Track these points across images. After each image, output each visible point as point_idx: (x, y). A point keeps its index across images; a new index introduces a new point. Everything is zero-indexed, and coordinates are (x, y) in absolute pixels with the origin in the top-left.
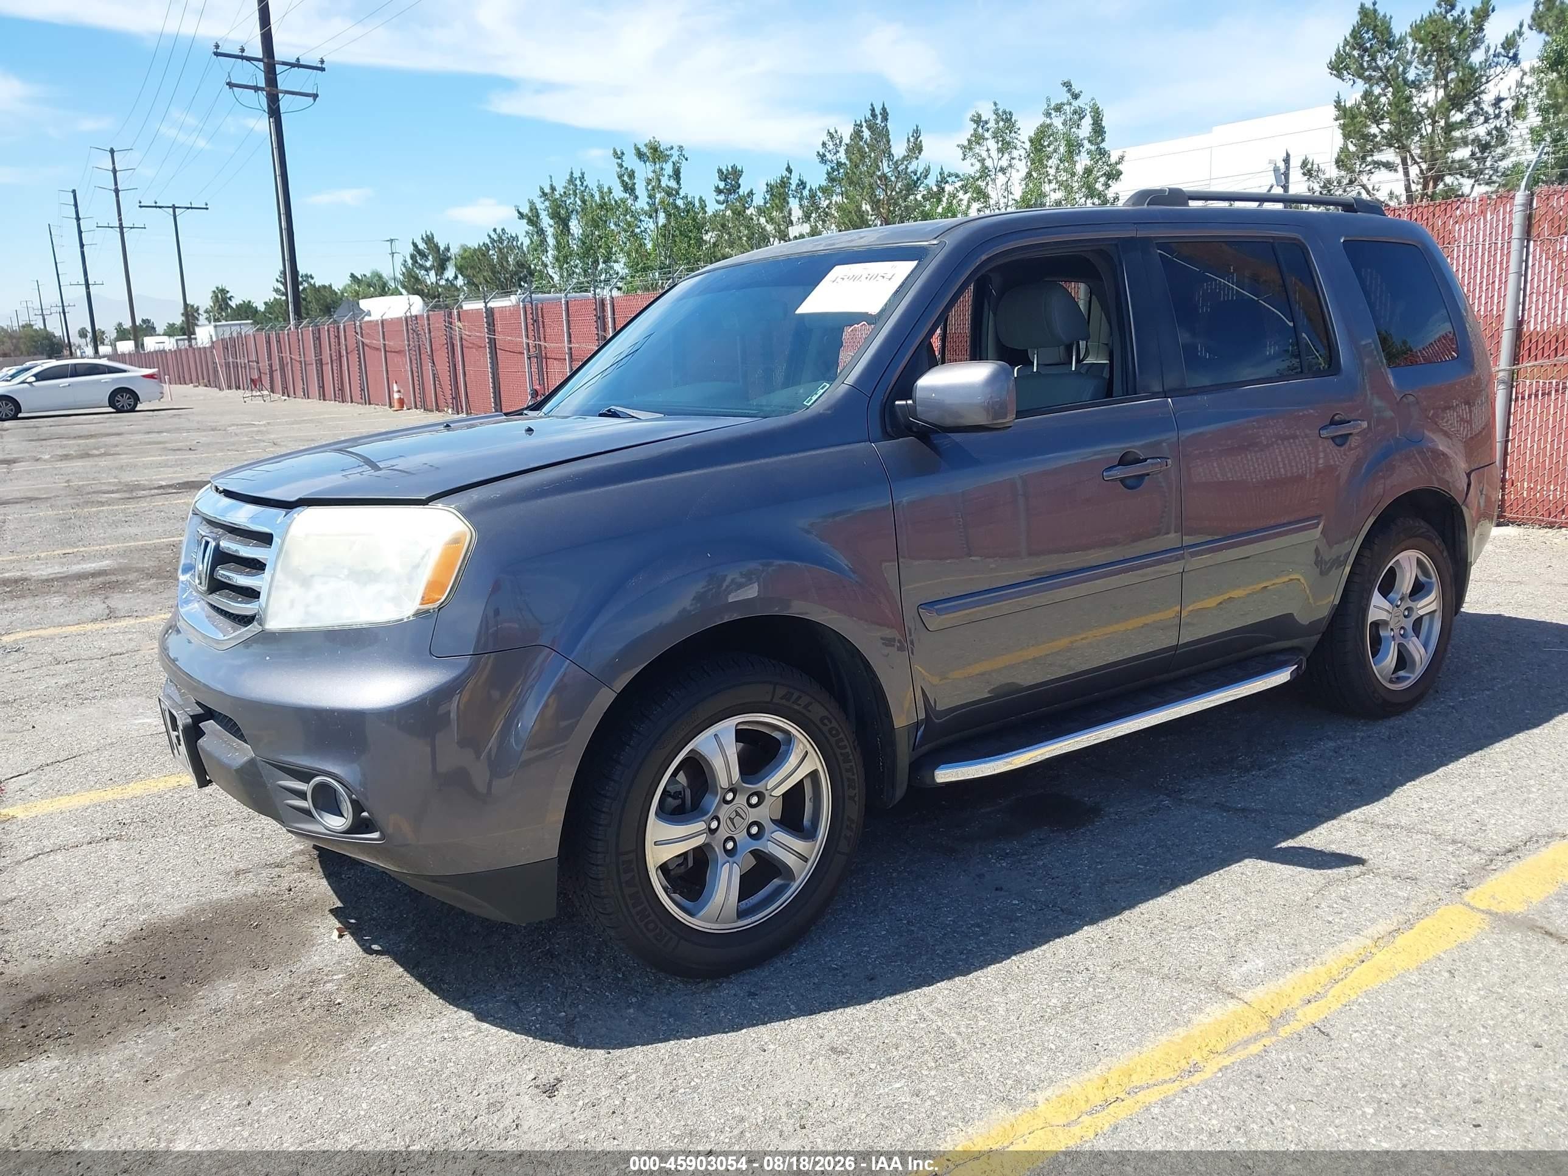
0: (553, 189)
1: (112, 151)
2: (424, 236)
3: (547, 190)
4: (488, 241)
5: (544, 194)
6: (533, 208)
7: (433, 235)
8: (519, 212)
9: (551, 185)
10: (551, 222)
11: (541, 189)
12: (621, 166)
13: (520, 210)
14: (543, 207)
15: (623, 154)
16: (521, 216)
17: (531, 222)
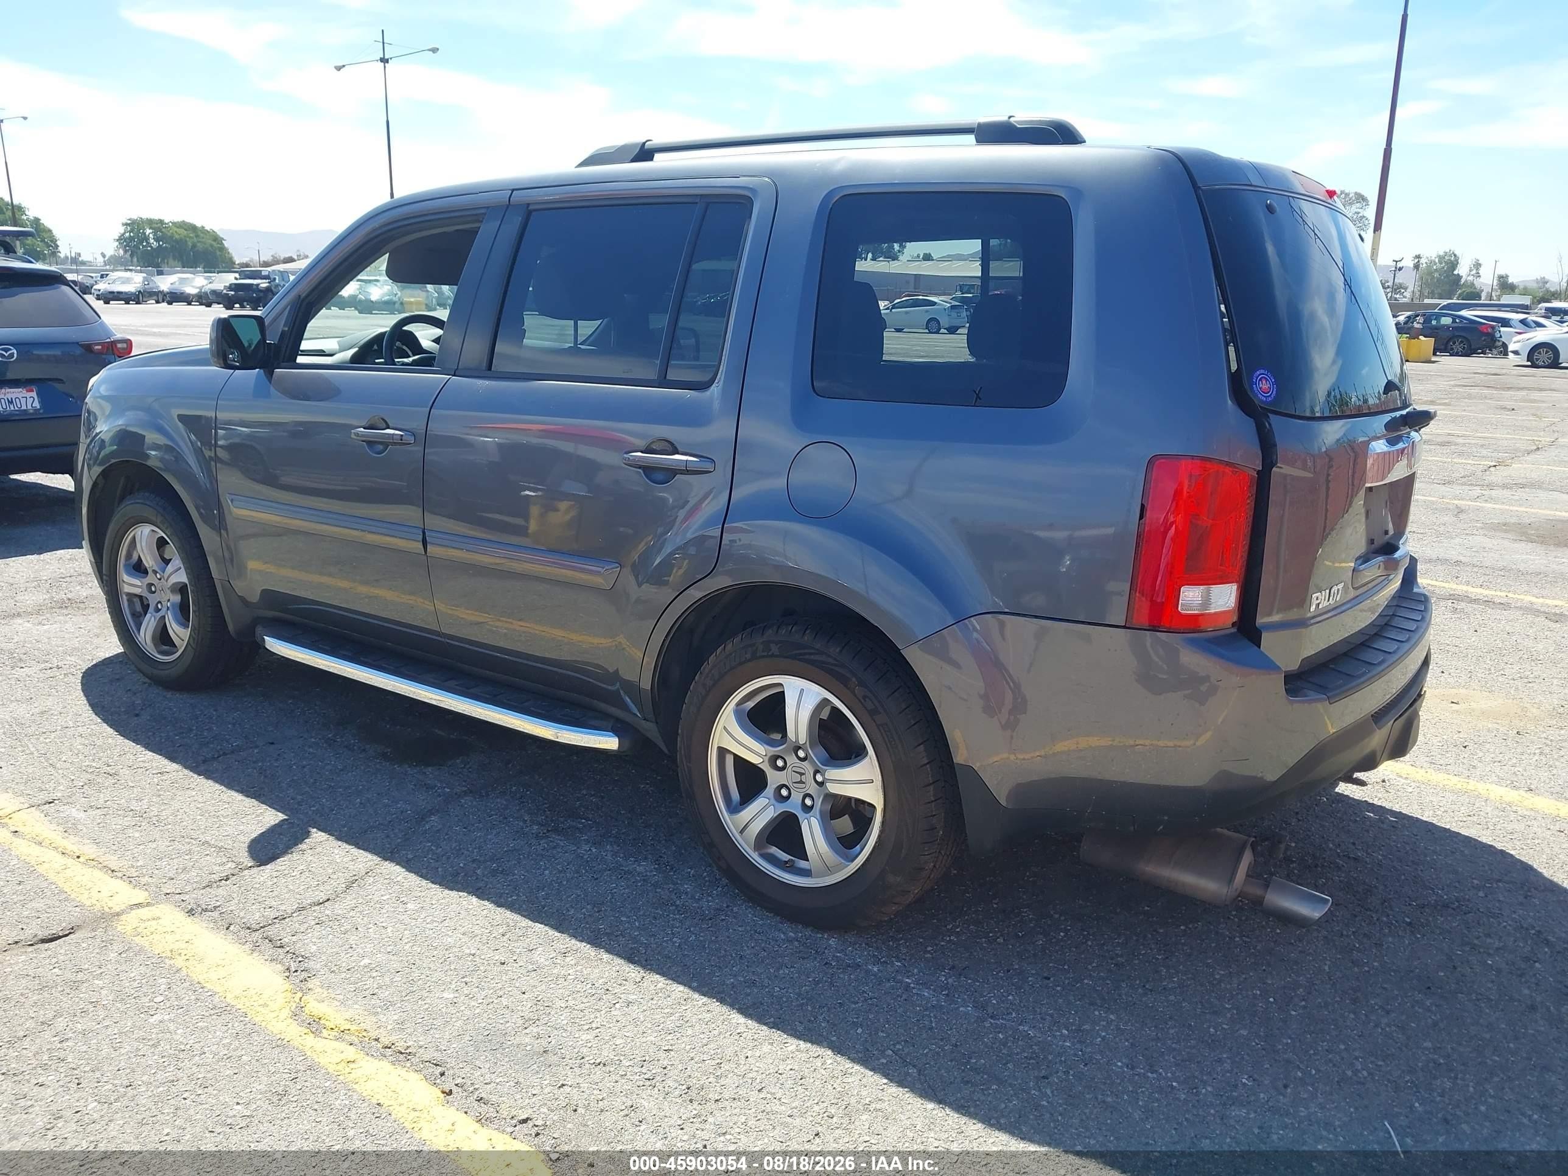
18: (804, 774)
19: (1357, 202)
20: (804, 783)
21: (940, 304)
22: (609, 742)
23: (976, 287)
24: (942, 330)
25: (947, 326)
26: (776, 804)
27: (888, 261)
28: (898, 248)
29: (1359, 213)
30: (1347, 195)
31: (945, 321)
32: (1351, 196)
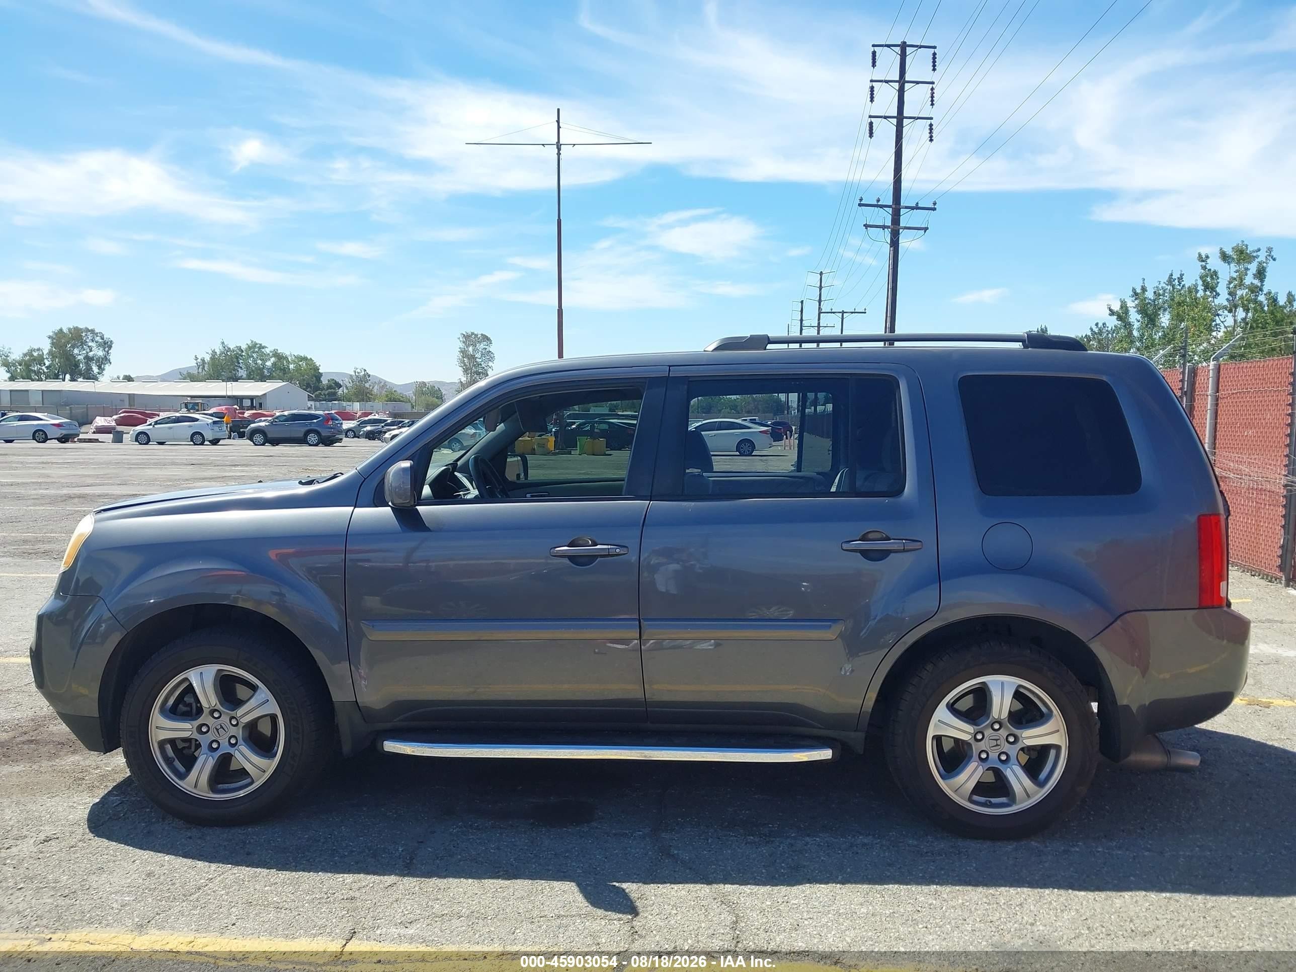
0: (1144, 289)
1: (821, 274)
2: (1039, 329)
3: (1139, 291)
4: (1089, 333)
5: (1135, 294)
6: (1124, 306)
7: (1046, 329)
8: (1110, 310)
9: (1142, 287)
10: (1139, 317)
11: (1134, 290)
12: (1204, 268)
13: (1112, 308)
14: (1133, 305)
15: (1207, 257)
16: (1112, 313)
17: (1120, 318)
18: (998, 739)
19: (484, 341)
20: (999, 745)
21: (202, 421)
22: (826, 754)
23: (200, 404)
24: (206, 443)
25: (211, 439)
26: (983, 764)
27: (94, 382)
28: (98, 371)
29: (486, 349)
30: (476, 335)
31: (209, 435)
32: (479, 336)
